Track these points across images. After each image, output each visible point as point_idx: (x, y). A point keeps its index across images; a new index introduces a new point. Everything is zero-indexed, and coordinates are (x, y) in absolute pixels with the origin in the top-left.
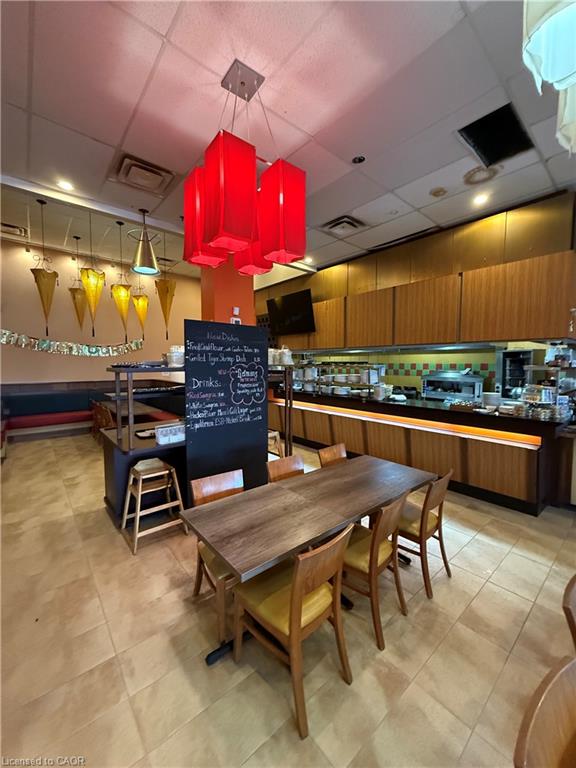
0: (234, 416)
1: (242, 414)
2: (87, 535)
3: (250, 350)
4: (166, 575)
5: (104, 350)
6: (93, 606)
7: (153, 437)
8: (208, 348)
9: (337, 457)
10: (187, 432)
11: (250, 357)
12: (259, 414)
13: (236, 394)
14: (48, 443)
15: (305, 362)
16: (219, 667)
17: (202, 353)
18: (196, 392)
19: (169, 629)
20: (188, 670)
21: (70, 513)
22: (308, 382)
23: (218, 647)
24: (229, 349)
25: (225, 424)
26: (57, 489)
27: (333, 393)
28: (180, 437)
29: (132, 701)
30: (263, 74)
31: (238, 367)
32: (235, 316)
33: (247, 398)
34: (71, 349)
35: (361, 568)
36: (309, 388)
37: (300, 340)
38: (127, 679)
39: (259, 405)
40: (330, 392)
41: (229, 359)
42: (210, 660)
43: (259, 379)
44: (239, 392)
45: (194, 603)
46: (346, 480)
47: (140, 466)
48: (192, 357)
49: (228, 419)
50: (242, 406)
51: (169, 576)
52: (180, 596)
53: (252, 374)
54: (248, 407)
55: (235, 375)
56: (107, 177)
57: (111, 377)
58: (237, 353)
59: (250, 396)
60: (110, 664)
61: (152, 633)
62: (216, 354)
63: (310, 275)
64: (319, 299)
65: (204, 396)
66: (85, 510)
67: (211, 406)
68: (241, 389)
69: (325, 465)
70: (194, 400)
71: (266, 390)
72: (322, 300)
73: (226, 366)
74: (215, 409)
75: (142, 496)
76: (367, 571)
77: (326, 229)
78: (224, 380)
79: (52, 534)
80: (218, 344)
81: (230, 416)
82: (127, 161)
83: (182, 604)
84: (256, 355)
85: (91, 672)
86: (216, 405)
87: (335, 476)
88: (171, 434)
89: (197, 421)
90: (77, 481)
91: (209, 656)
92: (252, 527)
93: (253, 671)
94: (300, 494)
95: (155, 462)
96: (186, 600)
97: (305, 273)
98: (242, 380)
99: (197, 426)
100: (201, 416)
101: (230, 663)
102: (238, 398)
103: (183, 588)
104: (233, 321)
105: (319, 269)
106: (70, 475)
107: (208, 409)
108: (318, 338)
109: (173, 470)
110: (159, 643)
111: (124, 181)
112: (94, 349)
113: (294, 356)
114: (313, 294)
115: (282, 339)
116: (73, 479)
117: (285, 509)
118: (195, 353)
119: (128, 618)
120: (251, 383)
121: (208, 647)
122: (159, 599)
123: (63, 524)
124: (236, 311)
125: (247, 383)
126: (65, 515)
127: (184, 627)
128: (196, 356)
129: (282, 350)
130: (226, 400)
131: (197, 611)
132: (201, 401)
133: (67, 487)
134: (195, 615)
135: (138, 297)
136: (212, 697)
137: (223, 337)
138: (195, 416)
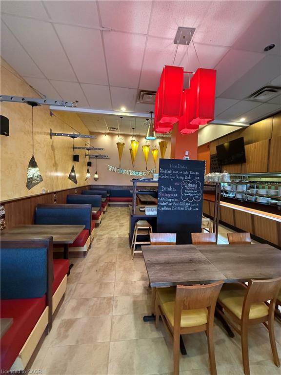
0: (182, 207)
1: (186, 206)
2: (119, 246)
3: (194, 173)
4: (141, 273)
5: (141, 173)
6: (113, 273)
7: (144, 211)
8: (170, 172)
9: (243, 241)
10: (158, 210)
11: (193, 177)
12: (197, 207)
13: (184, 196)
14: (120, 208)
15: (238, 181)
16: (148, 325)
17: (167, 174)
18: (163, 192)
19: (135, 296)
20: (136, 319)
21: (117, 236)
22: (239, 193)
23: (151, 315)
24: (181, 173)
25: (177, 210)
26: (117, 226)
27: (256, 201)
28: (154, 213)
29: (112, 317)
30: (194, 27)
31: (186, 182)
32: (186, 156)
33: (190, 198)
34: (129, 172)
35: (236, 313)
36: (239, 197)
37: (236, 168)
38: (114, 308)
39: (197, 203)
40: (253, 200)
41: (181, 177)
42: (146, 319)
43: (198, 189)
44: (186, 194)
45: (147, 290)
46: (241, 255)
47: (139, 223)
48: (162, 176)
49: (179, 208)
50: (187, 202)
51: (142, 274)
52: (143, 284)
53: (194, 185)
54: (190, 203)
55: (184, 186)
56: (136, 101)
57: (131, 184)
58: (185, 175)
59: (192, 197)
60: (110, 299)
61: (128, 295)
62: (174, 175)
63: (244, 128)
64: (249, 143)
65: (167, 195)
66: (122, 237)
67: (170, 200)
68: (187, 193)
69: (231, 243)
70: (161, 197)
71: (202, 195)
72: (252, 143)
73: (180, 181)
74: (172, 202)
75: (137, 236)
76: (240, 317)
77: (252, 98)
78: (178, 188)
79: (110, 241)
80: (175, 170)
81: (180, 206)
82: (142, 93)
83: (143, 288)
84: (197, 176)
85: (105, 298)
86: (173, 200)
87: (234, 251)
88: (151, 211)
89: (163, 206)
90: (124, 224)
91: (145, 317)
92: (169, 263)
93: (162, 336)
94: (205, 255)
95: (145, 222)
96: (145, 287)
97: (240, 128)
98: (188, 189)
99: (163, 209)
100: (165, 204)
101: (153, 326)
102: (185, 197)
103: (145, 281)
104: (185, 158)
105: (251, 124)
106: (122, 222)
107: (169, 201)
108: (248, 166)
109: (151, 227)
110: (129, 300)
111: (142, 102)
112: (137, 173)
113: (231, 177)
114: (245, 140)
115: (224, 168)
116: (123, 223)
117: (191, 260)
118: (164, 174)
119: (122, 284)
120: (192, 190)
121: (146, 313)
122: (135, 282)
123: (114, 239)
124: (187, 153)
125: (190, 190)
126: (116, 236)
127: (140, 299)
128: (164, 175)
129: (224, 174)
130: (179, 198)
131: (147, 294)
132: (165, 197)
133: (120, 226)
134: (146, 296)
135: (154, 150)
136: (141, 336)
137: (179, 166)
138: (162, 204)
